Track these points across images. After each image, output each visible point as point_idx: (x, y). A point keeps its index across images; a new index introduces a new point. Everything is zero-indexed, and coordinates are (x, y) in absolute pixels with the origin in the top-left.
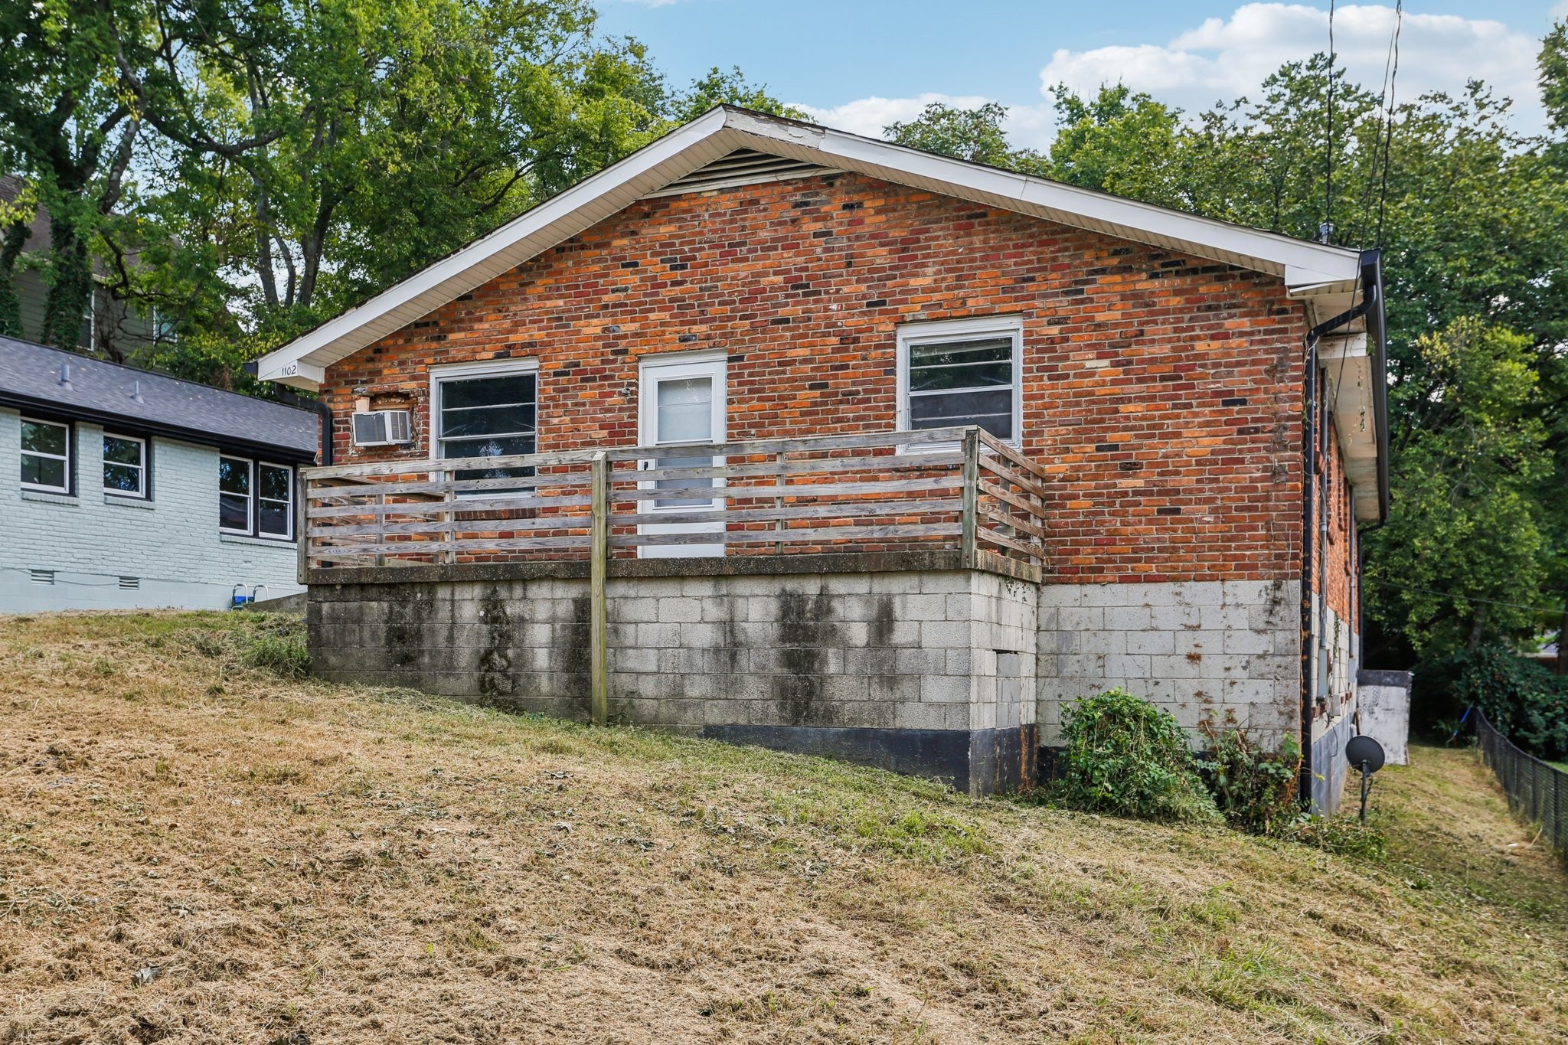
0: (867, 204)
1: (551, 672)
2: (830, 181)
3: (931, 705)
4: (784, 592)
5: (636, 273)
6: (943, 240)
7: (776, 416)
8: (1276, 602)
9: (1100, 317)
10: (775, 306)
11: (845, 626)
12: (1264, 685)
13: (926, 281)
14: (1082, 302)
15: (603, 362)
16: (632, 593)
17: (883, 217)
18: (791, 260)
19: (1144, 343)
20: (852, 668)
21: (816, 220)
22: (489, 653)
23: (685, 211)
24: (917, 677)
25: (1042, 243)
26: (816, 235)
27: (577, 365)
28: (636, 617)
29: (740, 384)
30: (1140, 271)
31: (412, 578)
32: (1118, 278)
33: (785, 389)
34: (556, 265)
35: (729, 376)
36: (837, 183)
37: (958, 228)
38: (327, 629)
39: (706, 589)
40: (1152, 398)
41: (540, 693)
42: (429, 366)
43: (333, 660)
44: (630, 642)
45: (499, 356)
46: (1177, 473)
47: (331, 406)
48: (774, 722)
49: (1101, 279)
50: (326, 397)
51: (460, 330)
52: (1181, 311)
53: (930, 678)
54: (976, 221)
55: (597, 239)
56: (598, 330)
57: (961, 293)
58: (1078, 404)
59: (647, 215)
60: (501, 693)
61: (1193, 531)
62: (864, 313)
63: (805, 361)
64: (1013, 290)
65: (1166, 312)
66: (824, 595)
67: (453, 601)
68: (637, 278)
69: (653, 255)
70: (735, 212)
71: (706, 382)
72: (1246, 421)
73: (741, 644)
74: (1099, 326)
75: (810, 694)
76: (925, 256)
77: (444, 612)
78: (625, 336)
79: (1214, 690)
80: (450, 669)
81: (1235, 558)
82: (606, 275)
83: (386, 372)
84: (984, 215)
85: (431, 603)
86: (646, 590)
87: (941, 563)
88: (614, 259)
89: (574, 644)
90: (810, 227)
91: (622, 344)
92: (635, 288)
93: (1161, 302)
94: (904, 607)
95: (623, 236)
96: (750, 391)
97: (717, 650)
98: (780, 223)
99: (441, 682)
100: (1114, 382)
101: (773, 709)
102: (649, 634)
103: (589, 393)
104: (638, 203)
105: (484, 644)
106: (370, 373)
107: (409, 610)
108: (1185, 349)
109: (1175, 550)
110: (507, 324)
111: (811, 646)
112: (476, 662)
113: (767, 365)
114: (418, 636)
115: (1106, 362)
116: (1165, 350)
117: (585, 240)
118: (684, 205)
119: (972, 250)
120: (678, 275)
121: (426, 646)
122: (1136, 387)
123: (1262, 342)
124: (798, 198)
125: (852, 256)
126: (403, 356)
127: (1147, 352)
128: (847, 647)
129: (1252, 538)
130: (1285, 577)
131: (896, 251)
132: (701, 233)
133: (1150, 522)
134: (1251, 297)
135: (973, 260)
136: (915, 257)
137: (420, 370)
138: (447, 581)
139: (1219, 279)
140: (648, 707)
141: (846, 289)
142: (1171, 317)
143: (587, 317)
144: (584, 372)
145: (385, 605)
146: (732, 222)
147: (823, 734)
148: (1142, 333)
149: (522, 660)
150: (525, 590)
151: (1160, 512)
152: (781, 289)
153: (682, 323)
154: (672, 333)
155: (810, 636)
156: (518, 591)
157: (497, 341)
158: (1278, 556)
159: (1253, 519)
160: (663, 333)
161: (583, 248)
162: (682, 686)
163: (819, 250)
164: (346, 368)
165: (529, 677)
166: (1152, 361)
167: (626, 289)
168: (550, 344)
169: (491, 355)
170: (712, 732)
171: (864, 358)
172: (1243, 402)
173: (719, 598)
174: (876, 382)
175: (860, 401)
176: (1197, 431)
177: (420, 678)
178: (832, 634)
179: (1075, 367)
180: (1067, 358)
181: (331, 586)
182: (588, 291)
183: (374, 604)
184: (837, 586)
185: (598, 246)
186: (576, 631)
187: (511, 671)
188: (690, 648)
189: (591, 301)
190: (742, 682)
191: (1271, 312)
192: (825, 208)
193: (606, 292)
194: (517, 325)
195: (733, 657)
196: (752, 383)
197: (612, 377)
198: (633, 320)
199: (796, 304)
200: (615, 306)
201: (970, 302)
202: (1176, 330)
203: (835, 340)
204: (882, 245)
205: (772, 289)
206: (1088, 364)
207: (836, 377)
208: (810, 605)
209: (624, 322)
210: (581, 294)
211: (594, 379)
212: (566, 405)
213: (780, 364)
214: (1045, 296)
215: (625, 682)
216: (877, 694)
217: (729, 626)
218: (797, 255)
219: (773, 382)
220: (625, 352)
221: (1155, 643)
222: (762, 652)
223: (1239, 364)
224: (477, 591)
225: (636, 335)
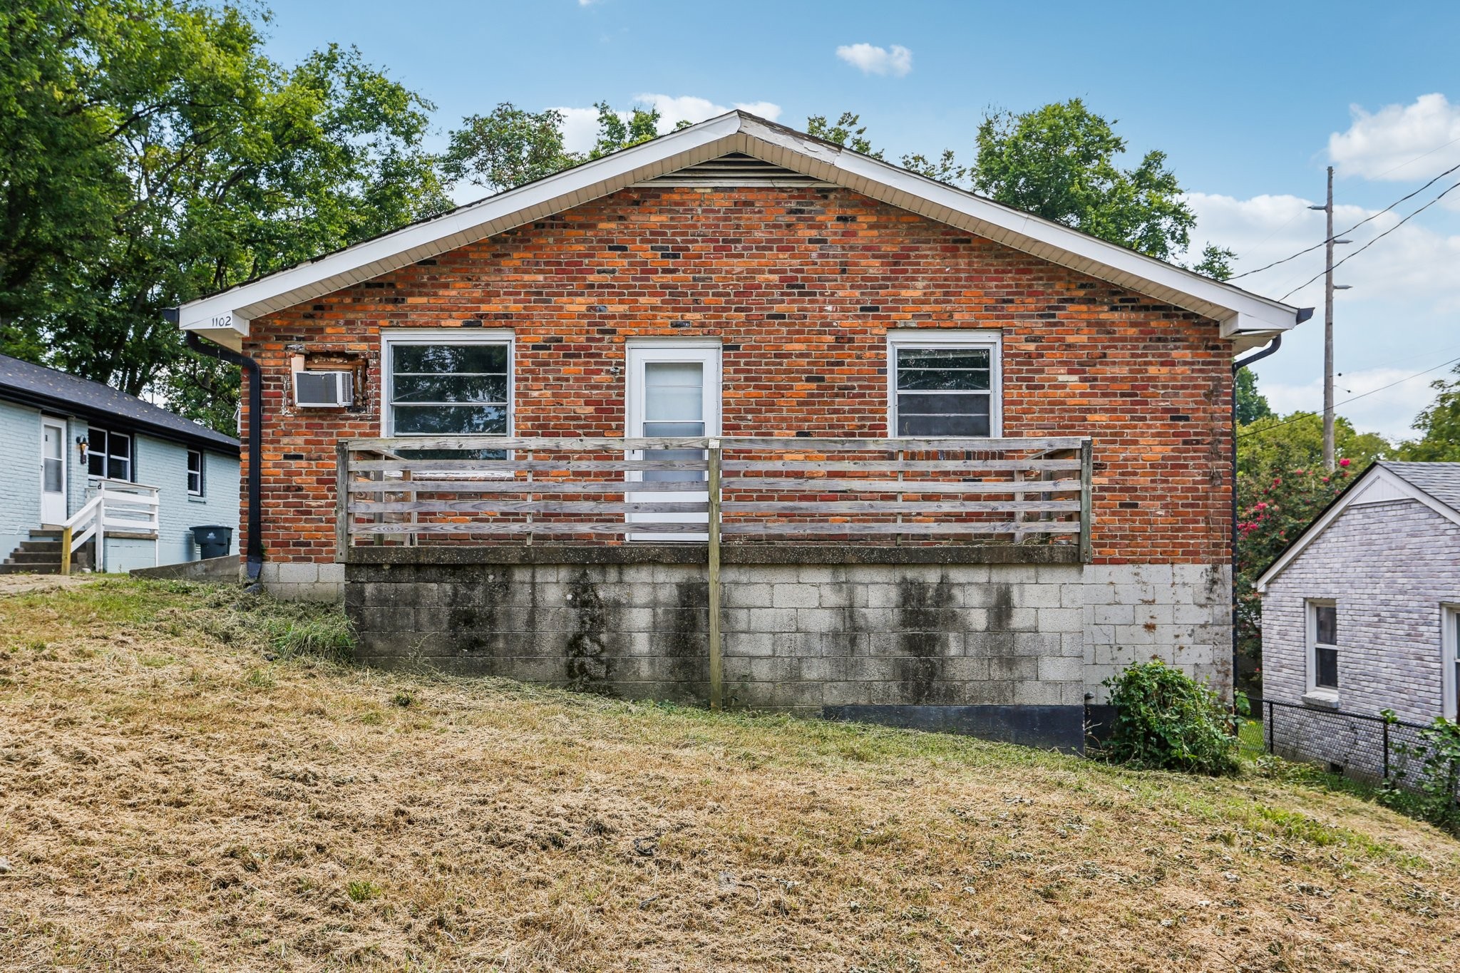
0: (860, 219)
1: (652, 657)
2: (824, 193)
3: (1048, 683)
4: (904, 580)
5: (625, 257)
6: (931, 258)
7: (773, 404)
8: (1214, 582)
9: (1070, 339)
10: (770, 302)
11: (965, 612)
12: (1205, 649)
13: (918, 294)
14: (1055, 324)
15: (588, 340)
16: (744, 579)
17: (875, 232)
18: (786, 261)
19: (1106, 364)
20: (972, 651)
21: (811, 227)
22: (578, 638)
23: (677, 204)
24: (1034, 658)
25: (1019, 271)
26: (811, 241)
27: (560, 340)
28: (749, 602)
29: (736, 371)
30: (1102, 303)
31: (486, 560)
32: (1084, 308)
33: (782, 379)
34: (534, 240)
35: (725, 364)
36: (832, 196)
37: (945, 249)
38: (371, 611)
39: (824, 576)
40: (1114, 410)
41: (639, 678)
42: (381, 328)
43: (379, 645)
44: (742, 626)
45: (467, 325)
46: (1135, 474)
47: (258, 361)
48: (895, 701)
49: (1071, 307)
50: (252, 352)
51: (421, 294)
52: (1137, 340)
53: (1046, 659)
54: (961, 246)
55: (582, 219)
56: (583, 308)
57: (949, 307)
58: (1052, 411)
59: (637, 203)
60: (592, 678)
61: (1149, 522)
62: (858, 317)
63: (801, 355)
64: (995, 309)
65: (1124, 339)
66: (944, 583)
67: (533, 584)
68: (625, 262)
69: (642, 241)
70: (728, 211)
71: (698, 367)
72: (1188, 434)
73: (861, 628)
74: (1070, 346)
75: (932, 675)
76: (915, 271)
77: (522, 595)
78: (613, 317)
79: (1166, 652)
80: (530, 654)
81: (1182, 545)
82: (592, 256)
83: (329, 330)
84: (968, 241)
85: (506, 586)
86: (758, 576)
87: (1059, 557)
88: (600, 241)
89: (678, 628)
90: (805, 233)
91: (610, 324)
92: (623, 272)
93: (1120, 331)
94: (1021, 595)
95: (610, 219)
96: (746, 379)
97: (836, 634)
98: (775, 226)
99: (519, 666)
100: (1082, 395)
101: (895, 689)
102: (763, 619)
103: (573, 369)
104: (627, 190)
105: (573, 628)
106: (308, 330)
107: (478, 592)
108: (1140, 371)
109: (1134, 537)
110: (478, 293)
111: (932, 631)
112: (563, 647)
113: (763, 355)
114: (491, 619)
115: (1075, 378)
116: (1124, 371)
117: (568, 219)
118: (676, 197)
119: (958, 271)
120: (670, 263)
121: (501, 630)
122: (1100, 400)
123: (1201, 371)
124: (793, 205)
125: (846, 264)
126: (351, 316)
127: (1110, 371)
128: (967, 631)
129: (1195, 530)
130: (1221, 562)
131: (888, 264)
132: (694, 226)
133: (1113, 514)
134: (1191, 333)
135: (959, 279)
136: (906, 271)
137: (371, 332)
138: (529, 562)
139: (1166, 316)
140: (762, 690)
141: (840, 293)
142: (1129, 345)
143: (570, 294)
144: (568, 348)
145: (448, 587)
146: (726, 219)
147: (945, 712)
148: (1105, 355)
149: (619, 643)
150: (621, 573)
151: (1122, 505)
152: (776, 286)
153: (674, 310)
154: (663, 318)
155: (931, 621)
156: (612, 575)
157: (467, 309)
158: (1215, 545)
159: (1196, 514)
160: (655, 317)
161: (565, 226)
162: (799, 668)
163: (814, 255)
164: (278, 323)
165: (625, 661)
166: (1114, 379)
167: (613, 272)
168: (528, 317)
169: (459, 323)
170: (832, 713)
171: (859, 357)
172: (1187, 419)
173: (837, 585)
174: (870, 380)
175: (855, 396)
176: (1150, 440)
177: (493, 664)
178: (953, 620)
179: (1049, 380)
180: (1042, 371)
181: (377, 567)
182: (572, 270)
183: (434, 586)
184: (957, 575)
185: (581, 226)
186: (681, 615)
187: (605, 656)
188: (807, 633)
189: (575, 279)
190: (862, 664)
191: (1207, 348)
192: (820, 218)
193: (591, 272)
194: (489, 296)
195: (853, 641)
196: (749, 371)
197: (599, 355)
198: (621, 302)
199: (793, 302)
200: (601, 286)
201: (956, 316)
202: (1133, 355)
203: (831, 338)
204: (875, 257)
205: (768, 286)
206: (1061, 378)
207: (832, 372)
208: (931, 593)
209: (611, 302)
210: (563, 272)
211: (579, 356)
212: (546, 379)
213: (776, 356)
214: (1023, 317)
215: (737, 665)
216: (997, 674)
217: (848, 611)
218: (793, 257)
219: (770, 372)
220: (613, 332)
221: (1117, 614)
222: (883, 637)
223: (1183, 387)
224: (564, 574)
225: (624, 316)
